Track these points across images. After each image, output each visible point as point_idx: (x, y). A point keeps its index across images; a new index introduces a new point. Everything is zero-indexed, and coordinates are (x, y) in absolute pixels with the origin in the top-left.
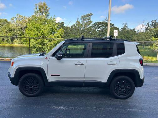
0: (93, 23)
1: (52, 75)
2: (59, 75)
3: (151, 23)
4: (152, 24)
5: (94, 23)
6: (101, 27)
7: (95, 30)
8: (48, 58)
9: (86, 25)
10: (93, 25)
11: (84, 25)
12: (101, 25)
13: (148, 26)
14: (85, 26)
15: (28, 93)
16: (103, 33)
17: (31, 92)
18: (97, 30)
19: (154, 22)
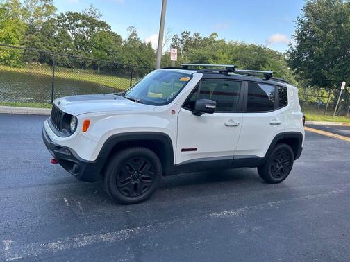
0: (58, 13)
1: (183, 150)
2: (195, 150)
3: (180, 37)
4: (181, 39)
5: (62, 14)
6: (81, 26)
7: (64, 33)
8: (177, 113)
9: (38, 13)
10: (58, 18)
11: (32, 14)
12: (80, 22)
13: (176, 41)
14: (36, 16)
15: (129, 196)
16: (87, 43)
17: (135, 194)
18: (70, 33)
19: (185, 36)
